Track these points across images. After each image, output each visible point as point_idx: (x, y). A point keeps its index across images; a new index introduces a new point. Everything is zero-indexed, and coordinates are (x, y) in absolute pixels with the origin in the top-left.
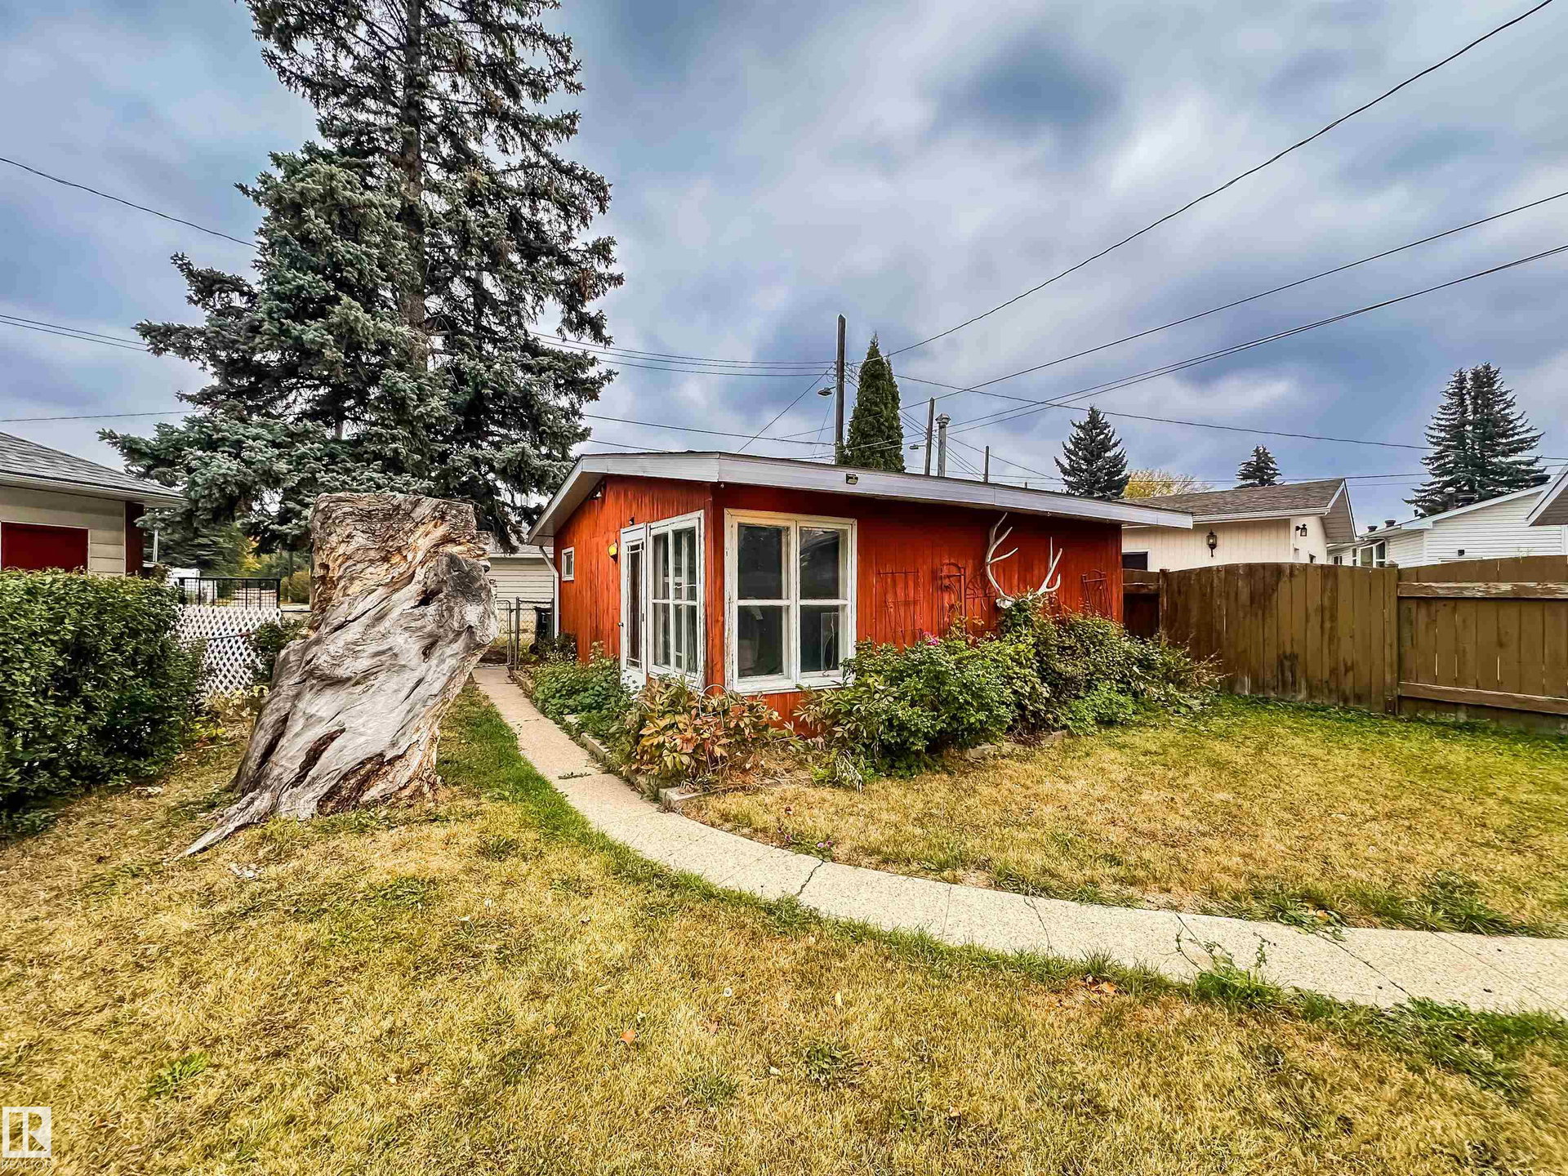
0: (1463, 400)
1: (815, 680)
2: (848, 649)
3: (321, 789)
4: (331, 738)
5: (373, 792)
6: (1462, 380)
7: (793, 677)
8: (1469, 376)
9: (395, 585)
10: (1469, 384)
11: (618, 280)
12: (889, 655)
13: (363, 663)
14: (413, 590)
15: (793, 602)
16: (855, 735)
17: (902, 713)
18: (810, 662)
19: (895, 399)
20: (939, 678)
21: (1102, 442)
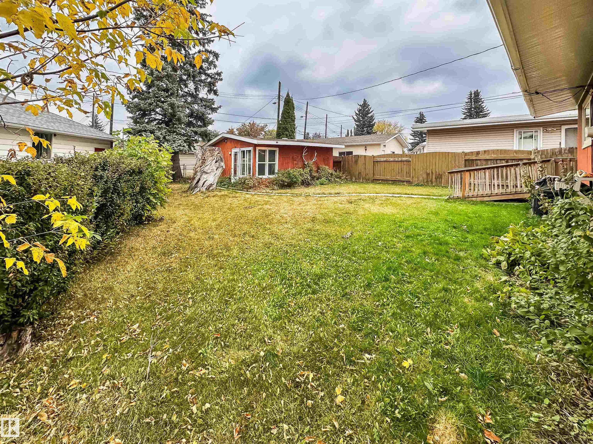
0: (471, 100)
1: (271, 176)
2: (276, 171)
3: (206, 187)
4: (205, 181)
5: (211, 189)
6: (471, 94)
7: (266, 176)
8: (473, 93)
9: (212, 160)
10: (473, 96)
11: (222, 80)
12: (282, 171)
13: (210, 171)
14: (215, 161)
15: (267, 163)
16: (277, 183)
17: (284, 179)
18: (270, 173)
19: (294, 108)
20: (289, 174)
21: (367, 111)
